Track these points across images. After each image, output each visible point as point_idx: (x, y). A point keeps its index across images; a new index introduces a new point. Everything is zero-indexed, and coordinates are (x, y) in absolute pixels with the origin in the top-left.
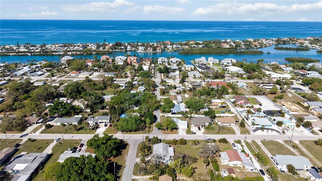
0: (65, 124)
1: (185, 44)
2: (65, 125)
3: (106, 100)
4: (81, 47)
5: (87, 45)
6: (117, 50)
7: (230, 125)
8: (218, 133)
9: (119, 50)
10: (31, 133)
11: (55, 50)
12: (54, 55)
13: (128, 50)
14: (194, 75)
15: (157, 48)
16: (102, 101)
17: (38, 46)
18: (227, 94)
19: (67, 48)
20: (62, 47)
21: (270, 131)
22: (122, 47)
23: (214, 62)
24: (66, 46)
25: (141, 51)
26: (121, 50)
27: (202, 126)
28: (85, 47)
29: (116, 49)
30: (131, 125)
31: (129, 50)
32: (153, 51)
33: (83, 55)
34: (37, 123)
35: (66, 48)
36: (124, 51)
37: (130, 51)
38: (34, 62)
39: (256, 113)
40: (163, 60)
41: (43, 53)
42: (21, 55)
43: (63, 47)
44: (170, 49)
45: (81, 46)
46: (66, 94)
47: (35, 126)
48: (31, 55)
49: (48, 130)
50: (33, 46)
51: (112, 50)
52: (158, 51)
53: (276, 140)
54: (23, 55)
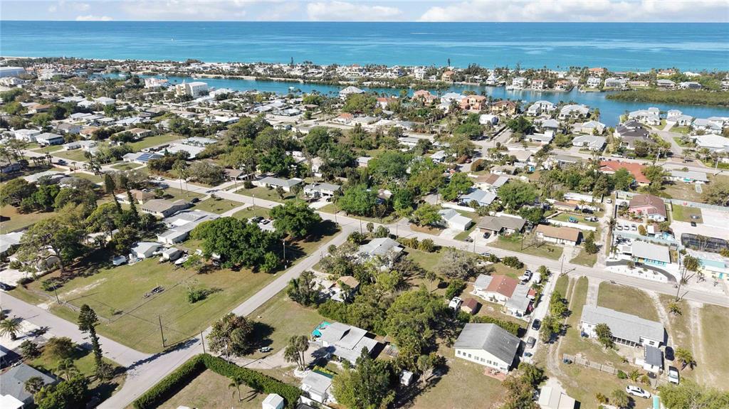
1: (644, 78)
4: (395, 73)
5: (410, 71)
6: (464, 83)
9: (469, 83)
11: (348, 76)
12: (340, 85)
13: (488, 82)
15: (558, 83)
17: (324, 68)
19: (370, 75)
20: (361, 71)
22: (476, 77)
23: (680, 124)
24: (369, 71)
25: (515, 88)
26: (472, 84)
28: (402, 72)
29: (464, 80)
31: (490, 83)
32: (545, 88)
33: (390, 87)
34: (238, 179)
35: (367, 74)
36: (479, 84)
37: (491, 86)
40: (543, 108)
41: (324, 80)
42: (289, 81)
43: (364, 71)
44: (593, 87)
45: (395, 71)
48: (305, 82)
50: (316, 67)
51: (455, 81)
52: (558, 88)
54: (292, 81)
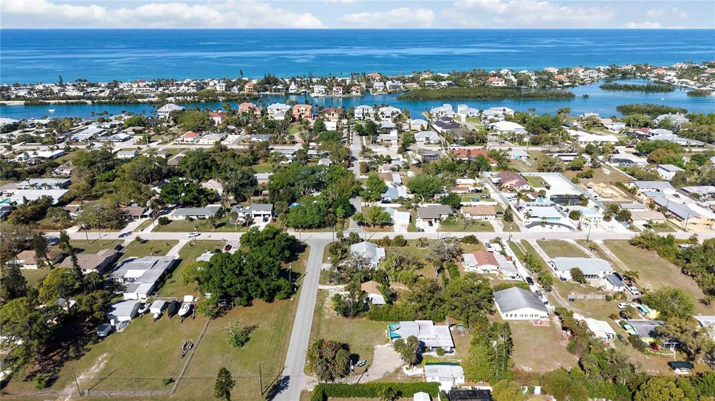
0: (192, 217)
1: (412, 80)
2: (192, 220)
3: (260, 182)
4: (192, 86)
5: (205, 83)
6: (268, 93)
7: (486, 218)
8: (464, 230)
9: (273, 93)
10: (135, 231)
11: (139, 93)
12: (140, 103)
13: (290, 91)
14: (427, 139)
15: (353, 88)
16: (254, 183)
17: (103, 85)
18: (488, 170)
19: (164, 90)
20: (152, 86)
21: (556, 226)
22: (279, 87)
23: (470, 115)
24: (161, 86)
25: (319, 95)
26: (276, 93)
27: (436, 219)
28: (200, 87)
29: (267, 90)
30: (311, 217)
31: (293, 92)
32: (344, 94)
33: (199, 102)
34: (142, 217)
35: (161, 89)
36: (283, 94)
37: (295, 94)
38: (105, 117)
39: (537, 201)
40: (365, 112)
41: (116, 98)
42: (72, 103)
43: (156, 87)
44: (380, 90)
45: (192, 84)
46: (184, 172)
47: (139, 221)
48: (93, 103)
49: (165, 227)
50: (92, 85)
51: (259, 92)
52: (354, 93)
53: (564, 240)
54: (77, 103)
